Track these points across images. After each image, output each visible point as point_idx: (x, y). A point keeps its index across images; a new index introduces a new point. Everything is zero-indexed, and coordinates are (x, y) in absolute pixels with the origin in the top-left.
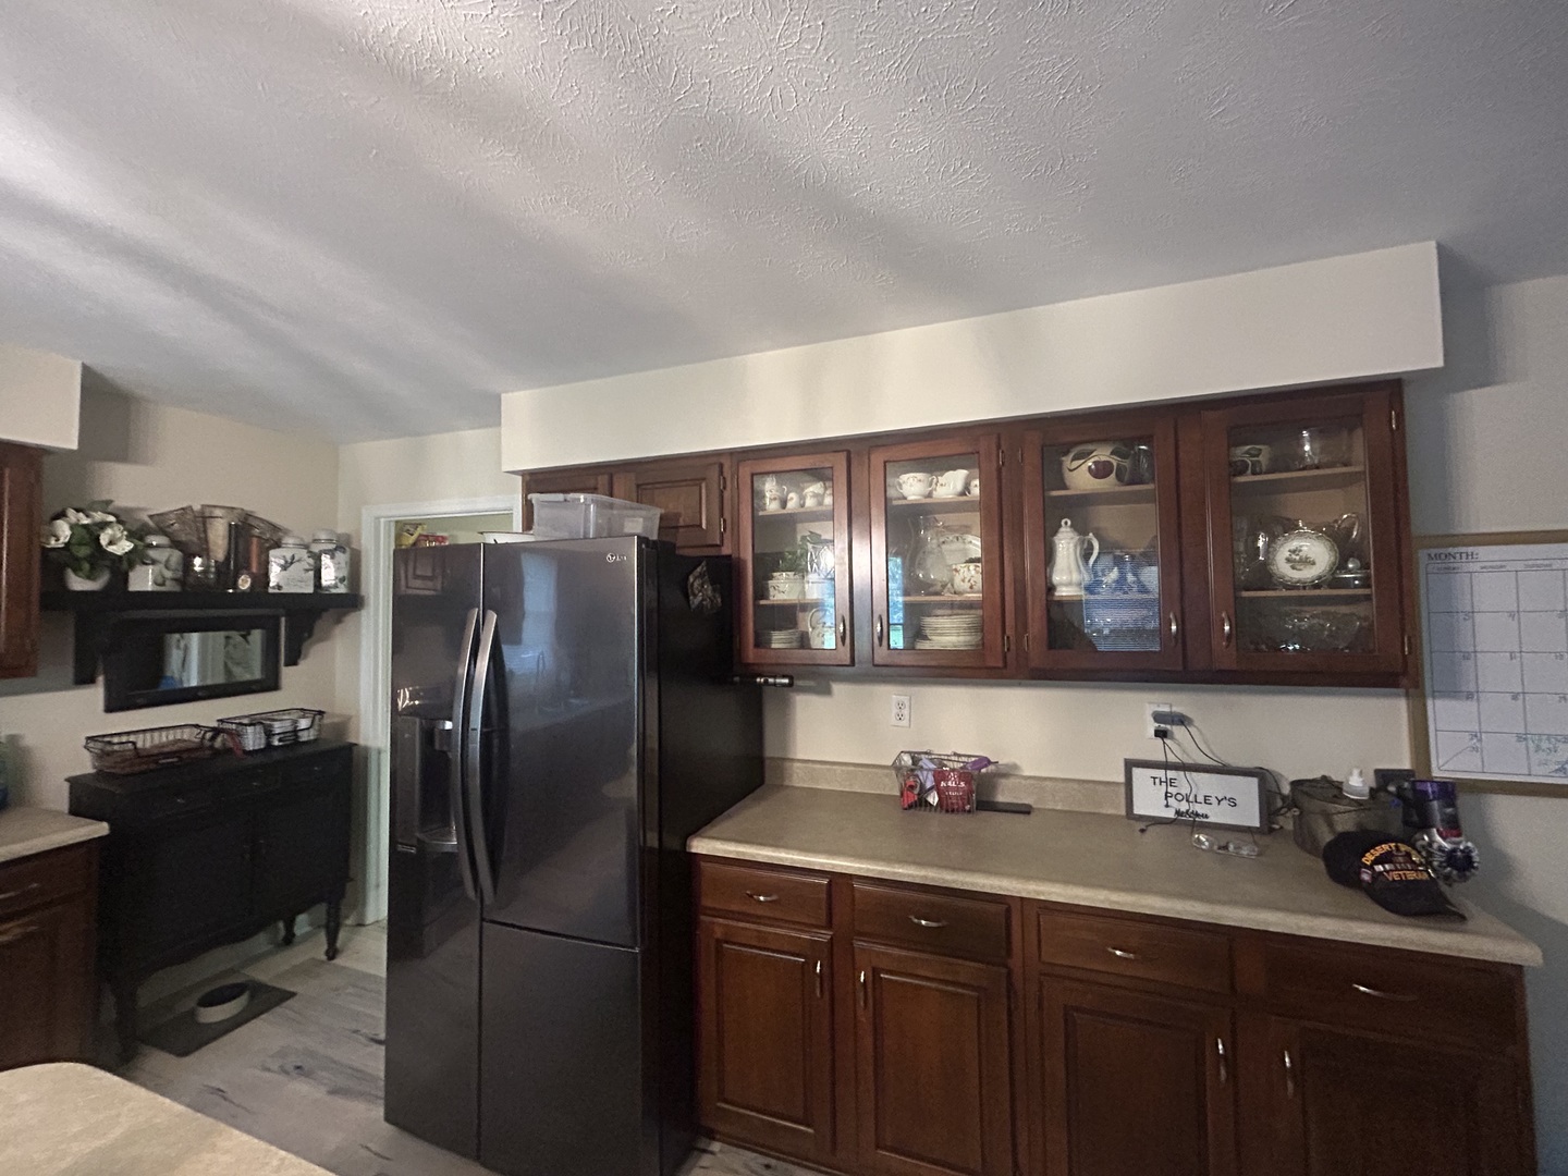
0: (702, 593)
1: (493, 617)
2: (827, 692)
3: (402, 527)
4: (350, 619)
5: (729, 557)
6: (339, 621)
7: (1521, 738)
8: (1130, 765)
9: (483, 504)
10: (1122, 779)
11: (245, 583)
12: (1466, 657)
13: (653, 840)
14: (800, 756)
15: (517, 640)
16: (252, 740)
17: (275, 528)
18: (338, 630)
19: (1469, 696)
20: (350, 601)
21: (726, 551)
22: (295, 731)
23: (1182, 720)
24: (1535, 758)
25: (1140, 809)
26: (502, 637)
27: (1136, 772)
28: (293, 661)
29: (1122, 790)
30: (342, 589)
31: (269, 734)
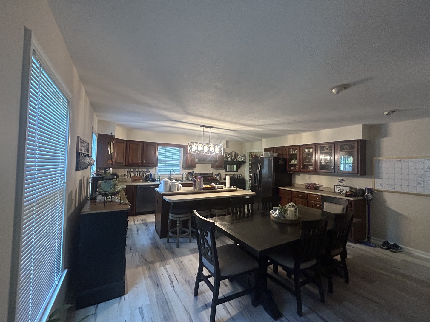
0: (281, 162)
1: (260, 164)
2: (300, 175)
3: (250, 153)
4: (244, 164)
5: (286, 158)
6: (243, 164)
7: (388, 184)
8: (335, 185)
9: (260, 151)
10: (334, 187)
11: (236, 160)
12: (381, 173)
13: (274, 187)
14: (296, 183)
15: (263, 168)
16: (236, 177)
17: (238, 154)
18: (243, 166)
19: (381, 179)
20: (245, 162)
21: (286, 157)
22: (240, 176)
23: (343, 180)
24: (389, 187)
25: (336, 191)
26: (261, 167)
27: (336, 186)
28: (239, 169)
29: (334, 189)
30: (244, 161)
31: (238, 176)
